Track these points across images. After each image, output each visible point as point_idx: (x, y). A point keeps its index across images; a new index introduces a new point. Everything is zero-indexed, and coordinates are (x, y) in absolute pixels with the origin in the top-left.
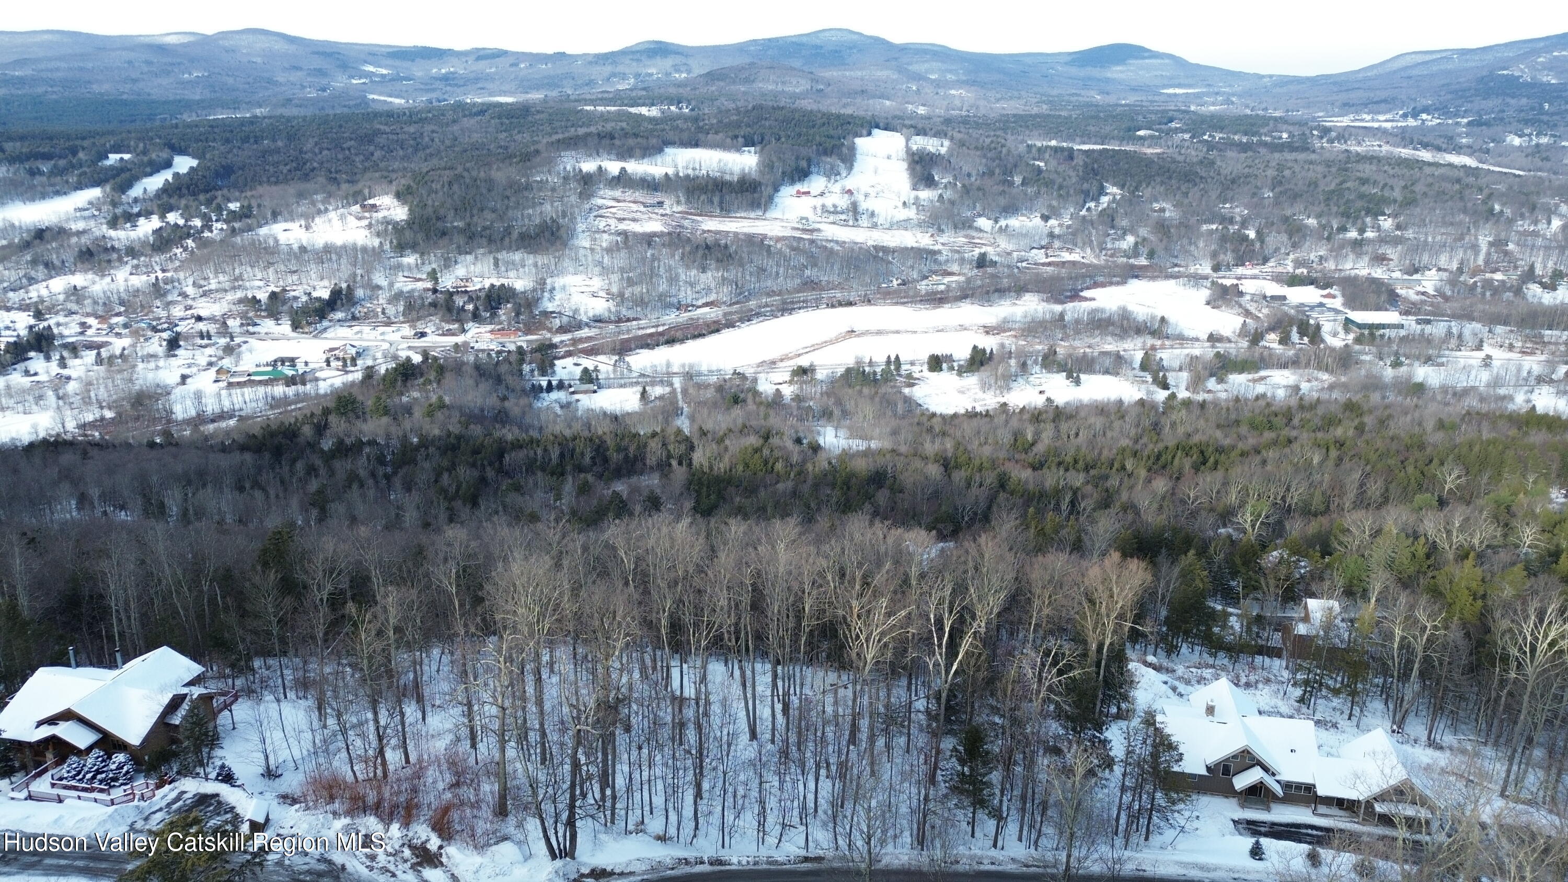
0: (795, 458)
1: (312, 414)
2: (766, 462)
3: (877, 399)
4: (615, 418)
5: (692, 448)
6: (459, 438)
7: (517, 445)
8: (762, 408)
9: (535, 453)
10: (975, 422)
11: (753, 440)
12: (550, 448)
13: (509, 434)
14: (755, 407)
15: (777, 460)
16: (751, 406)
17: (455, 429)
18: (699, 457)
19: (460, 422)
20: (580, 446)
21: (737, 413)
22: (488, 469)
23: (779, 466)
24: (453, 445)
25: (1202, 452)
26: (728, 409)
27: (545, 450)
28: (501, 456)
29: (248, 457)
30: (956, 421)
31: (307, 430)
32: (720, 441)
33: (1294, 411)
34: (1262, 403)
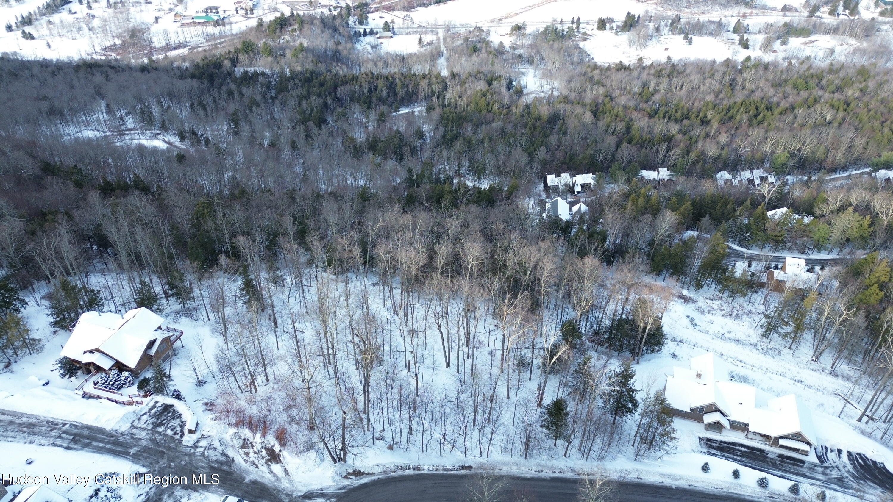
0: (506, 101)
1: (229, 52)
2: (488, 104)
3: (562, 52)
4: (403, 59)
5: (446, 88)
6: (312, 73)
7: (346, 81)
8: (491, 56)
9: (355, 88)
10: (620, 75)
11: (482, 85)
12: (363, 84)
13: (341, 70)
14: (486, 55)
15: (495, 102)
16: (484, 55)
17: (310, 66)
18: (449, 95)
19: (312, 62)
20: (381, 83)
21: (476, 59)
22: (328, 98)
23: (496, 107)
24: (309, 78)
25: (757, 108)
26: (470, 56)
27: (361, 86)
28: (335, 87)
29: (195, 83)
30: (609, 73)
31: (227, 63)
32: (463, 83)
33: (824, 74)
34: (805, 66)
